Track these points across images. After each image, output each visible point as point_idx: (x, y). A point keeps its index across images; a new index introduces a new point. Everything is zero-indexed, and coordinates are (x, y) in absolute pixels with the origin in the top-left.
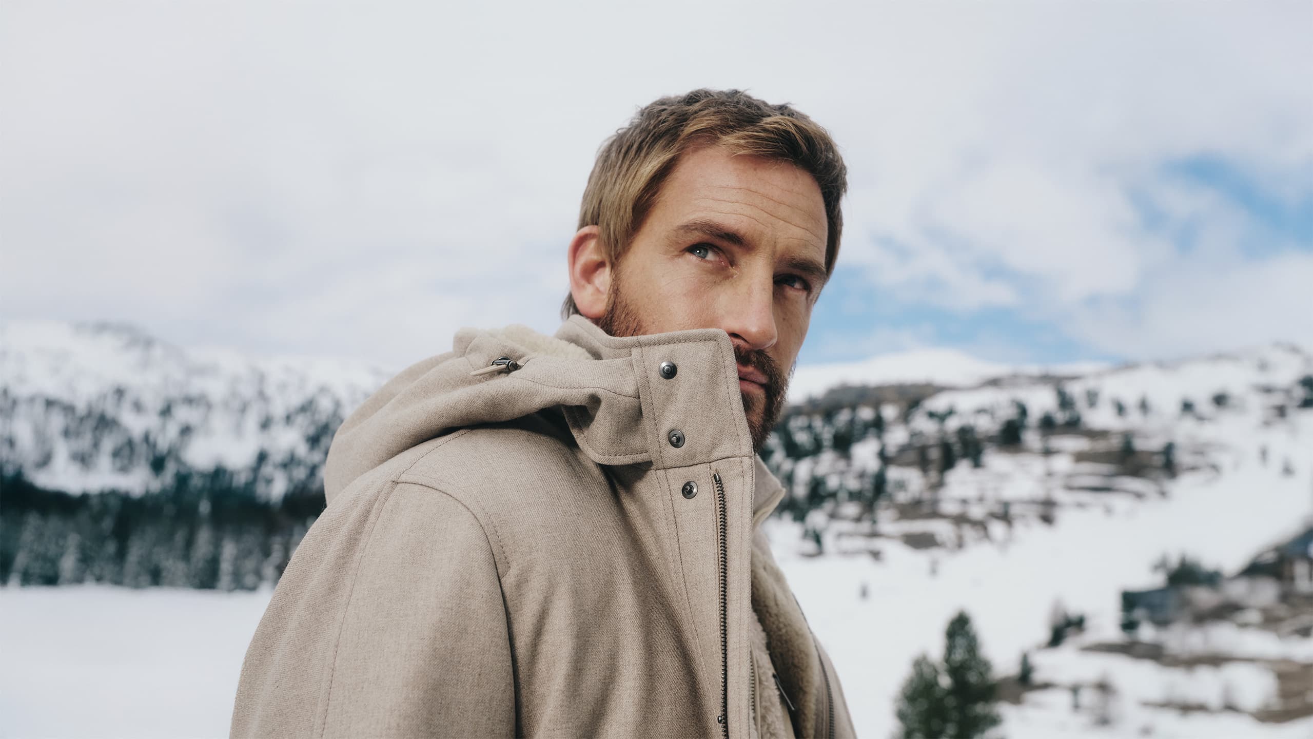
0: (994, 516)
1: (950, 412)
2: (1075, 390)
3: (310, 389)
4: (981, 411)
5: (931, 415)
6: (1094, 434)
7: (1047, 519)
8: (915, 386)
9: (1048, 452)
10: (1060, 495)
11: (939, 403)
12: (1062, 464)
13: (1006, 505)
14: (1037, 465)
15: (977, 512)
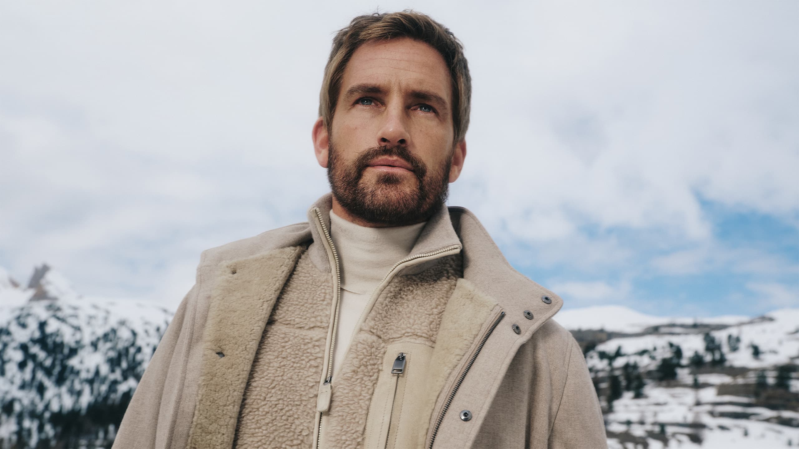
0: (651, 434)
1: (618, 354)
2: (721, 336)
3: (113, 322)
4: (642, 353)
5: (603, 355)
6: (734, 372)
7: (696, 439)
8: (590, 332)
9: (697, 386)
10: (706, 420)
11: (610, 347)
12: (709, 395)
13: (662, 426)
14: (689, 396)
15: (638, 431)
